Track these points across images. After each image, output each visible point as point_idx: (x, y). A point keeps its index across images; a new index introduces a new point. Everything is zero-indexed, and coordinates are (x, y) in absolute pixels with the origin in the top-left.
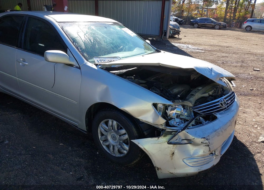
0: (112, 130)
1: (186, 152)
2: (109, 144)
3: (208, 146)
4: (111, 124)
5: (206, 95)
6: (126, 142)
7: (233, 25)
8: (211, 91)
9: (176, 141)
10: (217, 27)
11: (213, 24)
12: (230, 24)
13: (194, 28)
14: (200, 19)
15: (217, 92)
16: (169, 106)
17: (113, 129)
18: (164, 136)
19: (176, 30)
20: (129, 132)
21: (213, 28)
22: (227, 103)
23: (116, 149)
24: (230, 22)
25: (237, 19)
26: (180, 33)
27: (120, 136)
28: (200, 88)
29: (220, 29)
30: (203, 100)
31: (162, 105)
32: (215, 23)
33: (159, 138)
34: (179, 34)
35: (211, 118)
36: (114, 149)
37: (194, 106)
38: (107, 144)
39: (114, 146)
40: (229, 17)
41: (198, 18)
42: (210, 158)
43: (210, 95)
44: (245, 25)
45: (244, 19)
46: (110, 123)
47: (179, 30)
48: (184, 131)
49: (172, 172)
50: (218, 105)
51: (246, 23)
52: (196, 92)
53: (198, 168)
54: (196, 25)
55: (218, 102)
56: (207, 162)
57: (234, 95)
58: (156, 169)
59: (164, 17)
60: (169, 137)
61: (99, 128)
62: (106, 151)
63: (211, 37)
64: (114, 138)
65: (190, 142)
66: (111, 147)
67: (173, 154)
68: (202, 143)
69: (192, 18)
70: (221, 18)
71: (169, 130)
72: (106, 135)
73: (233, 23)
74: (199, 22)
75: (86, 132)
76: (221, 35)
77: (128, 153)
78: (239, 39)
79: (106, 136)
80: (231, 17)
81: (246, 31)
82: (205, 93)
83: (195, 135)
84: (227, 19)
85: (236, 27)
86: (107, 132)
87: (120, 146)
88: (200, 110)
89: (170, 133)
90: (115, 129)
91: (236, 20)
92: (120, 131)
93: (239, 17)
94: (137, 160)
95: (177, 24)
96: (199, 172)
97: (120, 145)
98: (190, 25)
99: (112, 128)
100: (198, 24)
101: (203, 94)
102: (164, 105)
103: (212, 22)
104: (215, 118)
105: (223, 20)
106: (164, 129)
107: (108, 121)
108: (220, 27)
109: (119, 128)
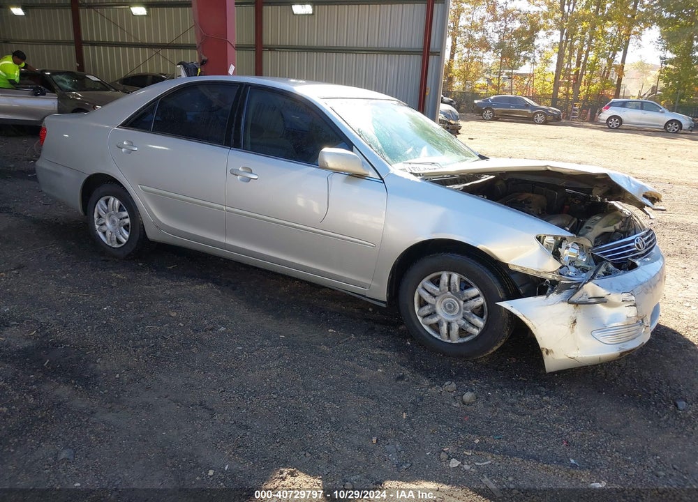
0: (449, 293)
1: (594, 319)
2: (440, 320)
3: (635, 305)
4: (447, 281)
5: (611, 229)
6: (479, 312)
7: (574, 114)
8: (618, 222)
9: (581, 299)
10: (540, 118)
11: (529, 111)
12: (567, 112)
13: (484, 120)
14: (495, 100)
15: (627, 224)
16: (564, 239)
17: (449, 291)
18: (558, 293)
19: (451, 124)
20: (486, 292)
21: (530, 120)
22: (645, 244)
23: (455, 328)
24: (566, 106)
25: (584, 101)
26: (460, 131)
27: (465, 301)
28: (598, 218)
29: (546, 123)
30: (606, 237)
31: (552, 238)
32: (533, 108)
33: (548, 297)
34: (459, 134)
35: (626, 265)
36: (449, 329)
37: (594, 247)
38: (435, 320)
39: (449, 324)
40: (564, 95)
41: (492, 98)
42: (638, 330)
43: (616, 231)
44: (605, 115)
45: (600, 101)
46: (445, 277)
47: (458, 124)
48: (590, 283)
49: (572, 356)
50: (633, 247)
51: (607, 108)
52: (594, 224)
53: (618, 345)
54: (488, 114)
55: (633, 241)
56: (634, 336)
57: (653, 235)
58: (544, 352)
59: (427, 94)
60: (565, 293)
61: (417, 292)
62: (431, 335)
63: (532, 142)
64: (449, 308)
65: (601, 300)
66: (442, 325)
67: (575, 322)
68: (623, 301)
69: (477, 96)
70: (546, 97)
71: (567, 282)
72: (434, 303)
73: (575, 110)
74: (495, 107)
75: (385, 302)
76: (553, 136)
77: (481, 334)
78: (598, 145)
79: (434, 306)
80: (567, 94)
81: (610, 128)
82: (608, 226)
83: (610, 288)
84: (559, 100)
85: (584, 120)
86: (435, 297)
87: (464, 322)
88: (604, 254)
89: (567, 287)
90: (455, 290)
91: (582, 104)
92: (466, 291)
93: (587, 96)
94: (499, 345)
95: (454, 110)
96: (621, 354)
97: (464, 318)
98: (473, 112)
99: (447, 288)
100: (493, 111)
101: (605, 227)
102: (555, 237)
103: (527, 106)
104: (634, 266)
105: (549, 101)
106: (558, 280)
107: (440, 277)
108: (546, 118)
109: (465, 286)
